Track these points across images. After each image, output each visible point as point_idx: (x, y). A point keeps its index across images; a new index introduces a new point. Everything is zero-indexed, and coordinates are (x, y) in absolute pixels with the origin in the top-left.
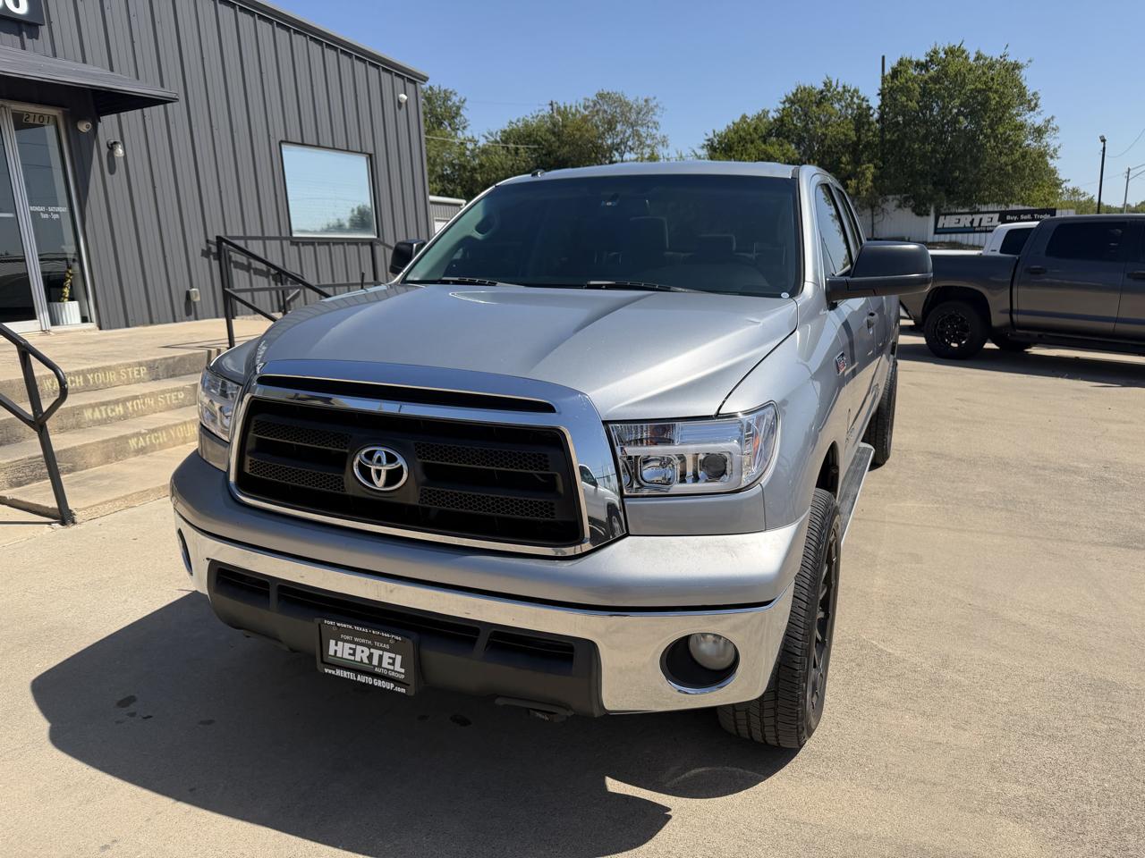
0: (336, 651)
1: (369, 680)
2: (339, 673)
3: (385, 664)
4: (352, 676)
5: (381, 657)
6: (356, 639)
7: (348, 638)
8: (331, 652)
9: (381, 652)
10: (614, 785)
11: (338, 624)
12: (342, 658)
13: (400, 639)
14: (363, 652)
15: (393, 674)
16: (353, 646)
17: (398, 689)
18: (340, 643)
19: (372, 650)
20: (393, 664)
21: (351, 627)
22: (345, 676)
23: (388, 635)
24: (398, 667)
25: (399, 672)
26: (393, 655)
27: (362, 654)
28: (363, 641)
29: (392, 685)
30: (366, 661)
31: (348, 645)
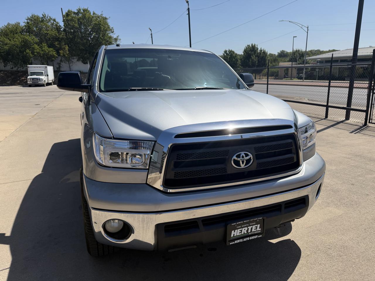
0: (234, 234)
1: (248, 239)
2: (236, 242)
3: (253, 230)
4: (241, 240)
5: (252, 228)
6: (243, 226)
7: (240, 227)
8: (232, 236)
9: (252, 227)
10: (274, 241)
11: (237, 223)
12: (237, 236)
13: (261, 218)
14: (245, 229)
15: (256, 232)
16: (241, 229)
17: (259, 236)
18: (236, 231)
19: (248, 227)
20: (256, 229)
21: (242, 222)
22: (239, 242)
23: (257, 219)
24: (258, 229)
25: (259, 231)
26: (256, 226)
27: (244, 230)
28: (245, 225)
29: (257, 236)
30: (246, 232)
31: (239, 230)
